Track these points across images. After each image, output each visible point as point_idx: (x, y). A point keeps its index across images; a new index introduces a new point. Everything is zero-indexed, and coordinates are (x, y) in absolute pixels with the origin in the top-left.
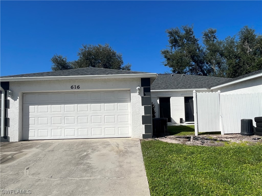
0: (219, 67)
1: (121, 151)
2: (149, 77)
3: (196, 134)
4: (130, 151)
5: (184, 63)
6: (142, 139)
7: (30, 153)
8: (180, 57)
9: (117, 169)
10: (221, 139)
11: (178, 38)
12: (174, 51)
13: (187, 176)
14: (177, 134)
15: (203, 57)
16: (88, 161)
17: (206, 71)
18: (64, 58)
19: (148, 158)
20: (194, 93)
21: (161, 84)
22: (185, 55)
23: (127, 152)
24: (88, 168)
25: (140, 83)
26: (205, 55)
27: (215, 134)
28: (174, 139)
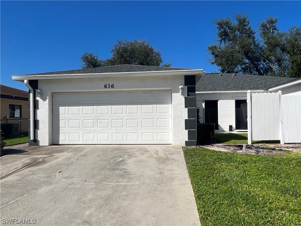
0: (279, 66)
1: (161, 158)
2: (194, 75)
3: (249, 143)
4: (172, 158)
5: (235, 61)
6: (185, 146)
7: (61, 157)
8: (231, 53)
9: (157, 176)
10: (280, 148)
11: (228, 30)
12: (223, 46)
13: (240, 185)
14: (226, 143)
15: (260, 53)
16: (124, 167)
17: (262, 70)
18: (95, 57)
19: (192, 165)
20: (248, 93)
21: (207, 85)
22: (237, 51)
23: (167, 159)
24: (125, 174)
25: (183, 81)
26: (262, 51)
27: (273, 143)
28: (223, 147)
